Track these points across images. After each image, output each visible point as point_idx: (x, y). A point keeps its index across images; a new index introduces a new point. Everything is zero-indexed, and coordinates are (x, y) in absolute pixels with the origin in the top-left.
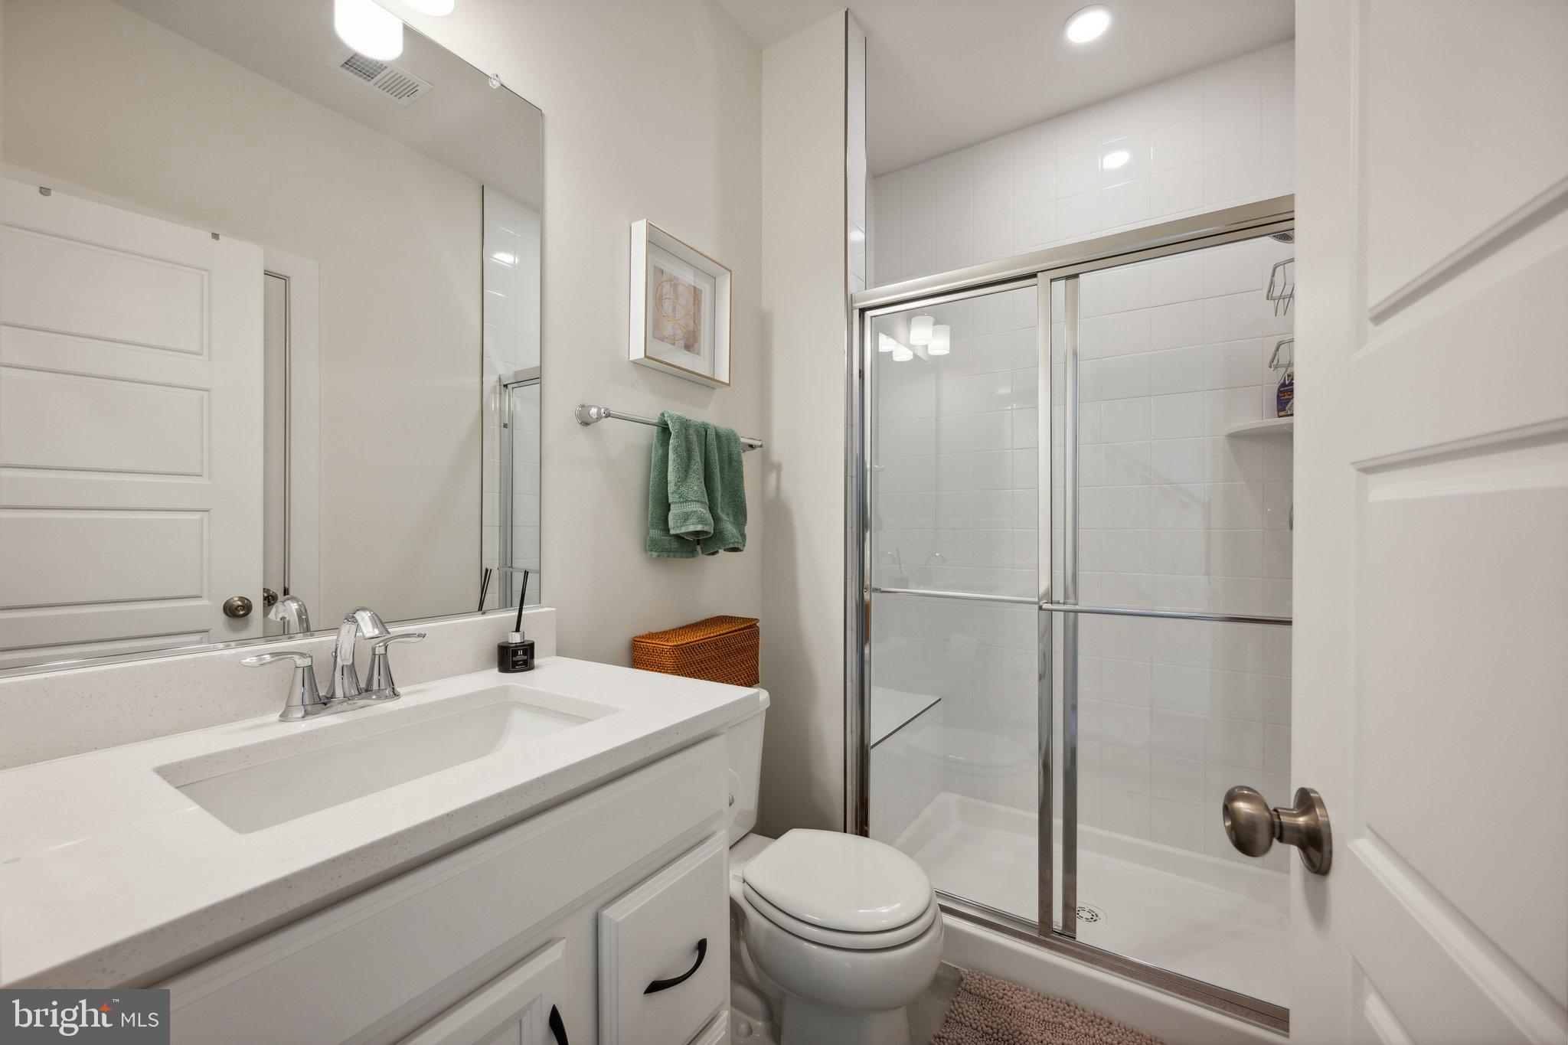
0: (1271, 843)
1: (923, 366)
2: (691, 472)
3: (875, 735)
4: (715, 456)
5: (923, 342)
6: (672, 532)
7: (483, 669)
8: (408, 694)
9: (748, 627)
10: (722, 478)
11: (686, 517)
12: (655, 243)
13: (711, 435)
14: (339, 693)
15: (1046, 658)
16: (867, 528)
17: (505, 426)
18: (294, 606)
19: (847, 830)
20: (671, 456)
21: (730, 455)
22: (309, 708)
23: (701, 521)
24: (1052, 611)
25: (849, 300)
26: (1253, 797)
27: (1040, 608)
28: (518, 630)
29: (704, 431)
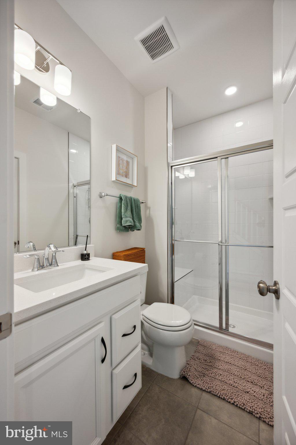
0: (267, 293)
1: (187, 179)
2: (128, 209)
3: (176, 279)
4: (134, 206)
5: (188, 174)
6: (123, 225)
7: (77, 260)
8: (61, 265)
9: (143, 250)
10: (135, 211)
11: (127, 221)
12: (118, 150)
13: (133, 200)
14: (45, 265)
15: (221, 259)
16: (173, 224)
17: (75, 197)
18: (32, 244)
19: (169, 302)
20: (123, 205)
21: (137, 205)
22: (39, 268)
23: (131, 222)
24: (222, 245)
25: (168, 164)
26: (264, 283)
27: (219, 245)
28: (86, 250)
29: (131, 199)
